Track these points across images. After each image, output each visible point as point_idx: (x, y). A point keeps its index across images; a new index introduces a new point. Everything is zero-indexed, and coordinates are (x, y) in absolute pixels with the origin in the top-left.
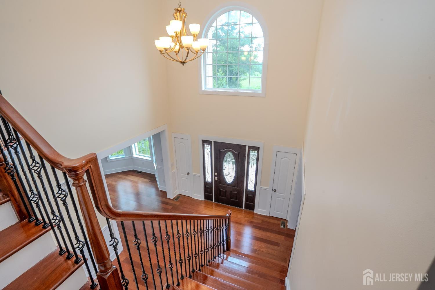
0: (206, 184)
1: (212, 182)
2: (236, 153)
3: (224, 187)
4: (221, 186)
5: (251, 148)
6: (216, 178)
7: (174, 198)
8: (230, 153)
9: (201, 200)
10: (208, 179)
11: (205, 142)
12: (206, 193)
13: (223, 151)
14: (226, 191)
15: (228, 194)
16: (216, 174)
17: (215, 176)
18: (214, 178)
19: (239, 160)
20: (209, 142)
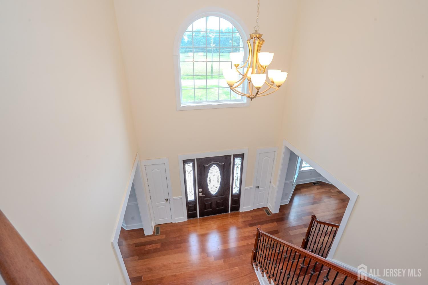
0: (188, 203)
1: (196, 199)
2: (221, 164)
3: (209, 200)
4: (205, 200)
5: (235, 156)
6: (201, 194)
7: (154, 233)
8: (214, 166)
9: (184, 221)
10: (191, 197)
11: (185, 162)
12: (189, 213)
13: (208, 166)
14: (211, 203)
15: (214, 205)
16: (201, 190)
17: (199, 192)
18: (199, 194)
19: (225, 170)
20: (192, 161)
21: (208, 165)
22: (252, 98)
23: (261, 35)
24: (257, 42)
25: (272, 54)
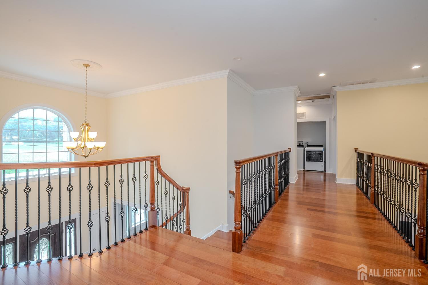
20: (12, 240)
21: (35, 240)
22: (86, 157)
23: (89, 124)
24: (87, 127)
25: (97, 133)
